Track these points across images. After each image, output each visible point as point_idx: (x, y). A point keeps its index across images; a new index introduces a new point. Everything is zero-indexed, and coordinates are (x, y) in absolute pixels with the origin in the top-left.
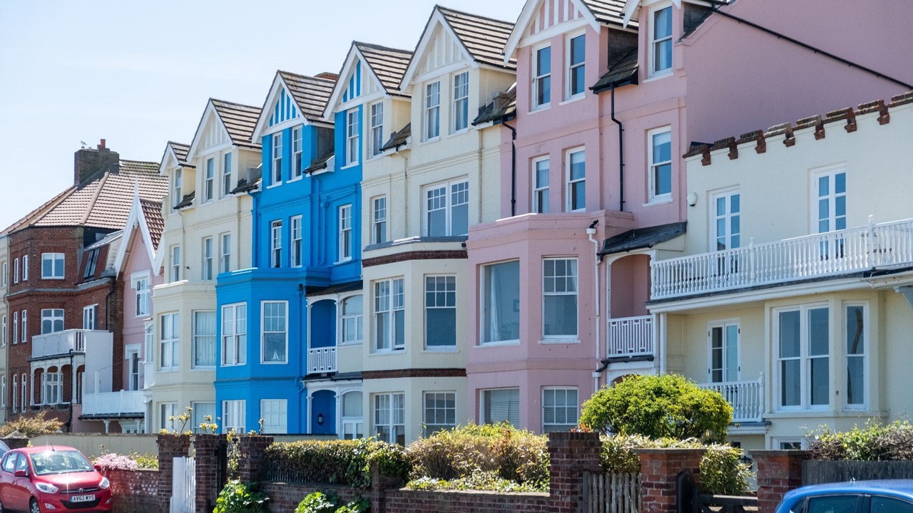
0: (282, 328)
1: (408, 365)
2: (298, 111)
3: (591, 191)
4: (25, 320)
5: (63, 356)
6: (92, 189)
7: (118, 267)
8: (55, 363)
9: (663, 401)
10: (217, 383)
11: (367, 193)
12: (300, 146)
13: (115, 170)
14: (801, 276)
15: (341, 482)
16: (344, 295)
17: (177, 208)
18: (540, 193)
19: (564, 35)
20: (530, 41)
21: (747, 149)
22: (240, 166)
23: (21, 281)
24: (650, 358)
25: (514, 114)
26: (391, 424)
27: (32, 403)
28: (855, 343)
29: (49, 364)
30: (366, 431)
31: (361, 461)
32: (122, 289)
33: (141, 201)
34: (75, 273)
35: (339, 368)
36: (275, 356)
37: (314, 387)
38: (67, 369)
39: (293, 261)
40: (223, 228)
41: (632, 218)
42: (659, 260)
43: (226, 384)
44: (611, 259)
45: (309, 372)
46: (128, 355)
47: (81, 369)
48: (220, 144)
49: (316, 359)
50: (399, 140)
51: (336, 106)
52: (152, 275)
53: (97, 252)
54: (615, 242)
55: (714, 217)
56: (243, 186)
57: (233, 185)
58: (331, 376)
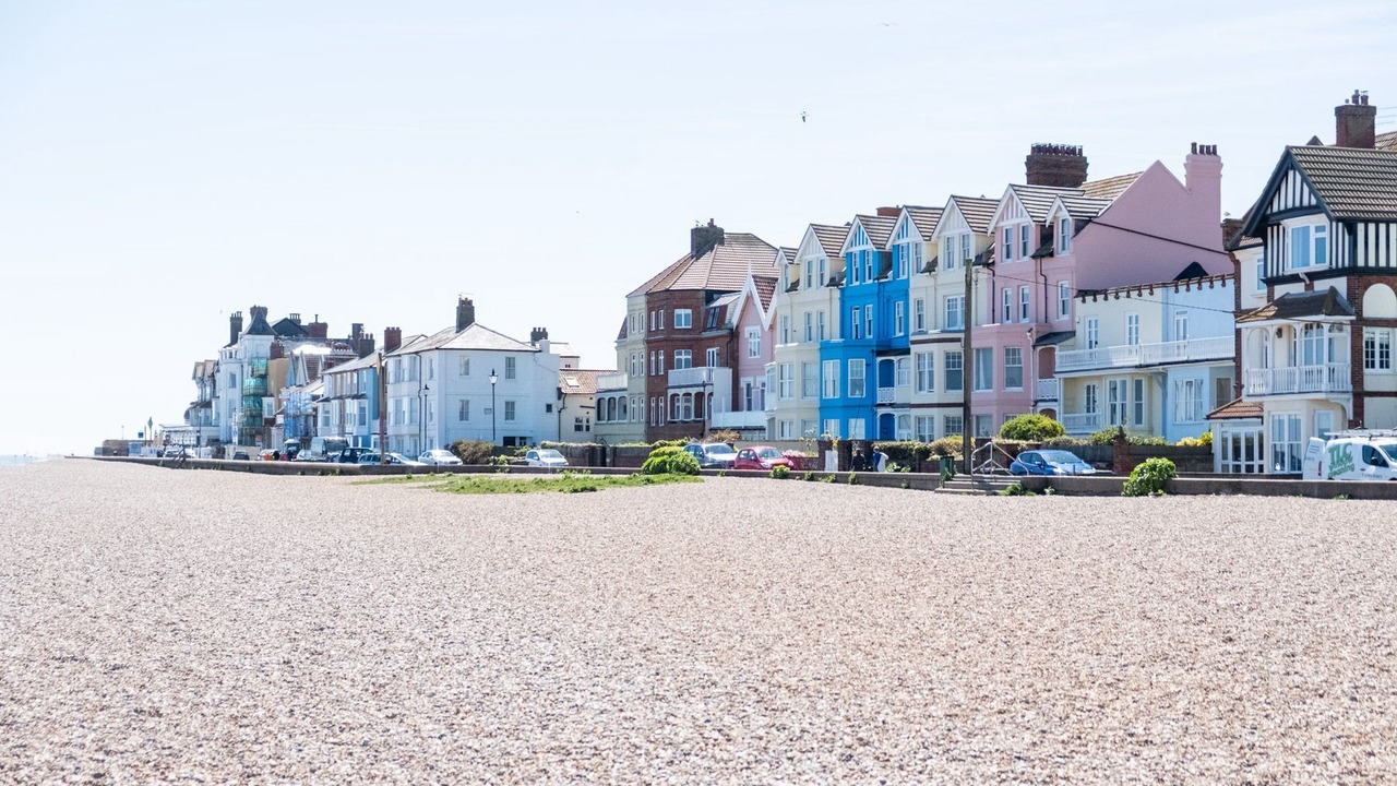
0: (862, 375)
1: (936, 402)
2: (869, 241)
3: (1031, 310)
4: (662, 358)
5: (697, 386)
6: (707, 258)
7: (735, 322)
8: (689, 390)
9: (1030, 426)
10: (821, 408)
11: (913, 296)
12: (871, 261)
13: (722, 242)
14: (1116, 365)
15: (904, 458)
16: (899, 357)
17: (787, 291)
18: (1008, 308)
19: (1019, 224)
20: (1001, 224)
21: (1100, 297)
22: (831, 269)
23: (657, 329)
24: (1056, 400)
25: (993, 263)
26: (927, 434)
27: (669, 419)
28: (1139, 396)
29: (684, 391)
30: (913, 437)
31: (912, 450)
32: (738, 337)
33: (754, 277)
34: (700, 323)
35: (897, 400)
36: (857, 392)
37: (881, 411)
38: (700, 396)
39: (867, 333)
40: (821, 307)
41: (1051, 326)
42: (1060, 352)
43: (827, 409)
44: (1039, 348)
45: (879, 402)
46: (743, 385)
47: (711, 394)
48: (817, 253)
49: (883, 394)
50: (931, 267)
51: (894, 241)
52: (762, 329)
53: (717, 310)
54: (1040, 340)
55: (1088, 330)
56: (833, 282)
57: (826, 281)
58: (892, 405)
